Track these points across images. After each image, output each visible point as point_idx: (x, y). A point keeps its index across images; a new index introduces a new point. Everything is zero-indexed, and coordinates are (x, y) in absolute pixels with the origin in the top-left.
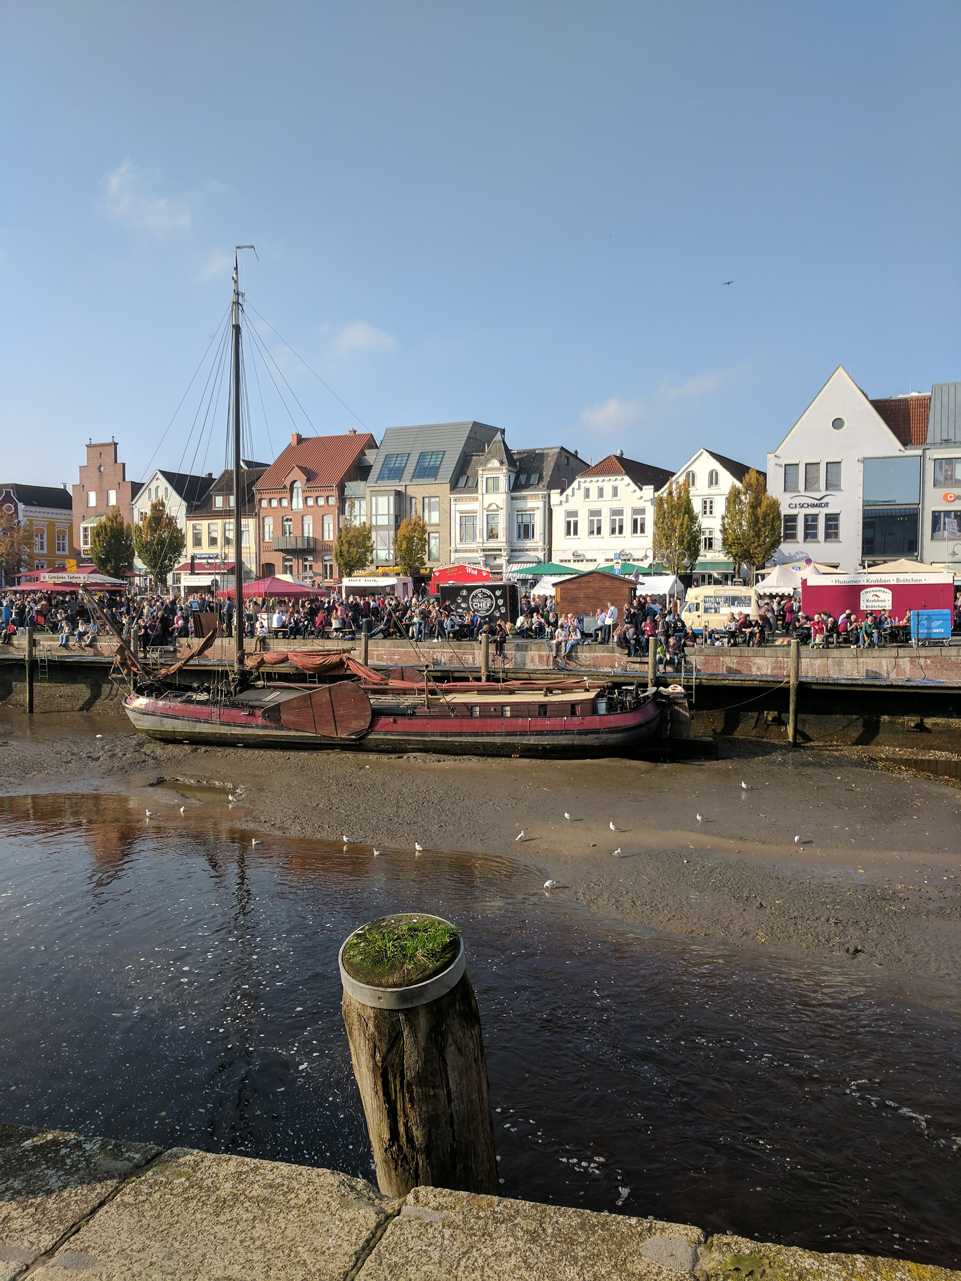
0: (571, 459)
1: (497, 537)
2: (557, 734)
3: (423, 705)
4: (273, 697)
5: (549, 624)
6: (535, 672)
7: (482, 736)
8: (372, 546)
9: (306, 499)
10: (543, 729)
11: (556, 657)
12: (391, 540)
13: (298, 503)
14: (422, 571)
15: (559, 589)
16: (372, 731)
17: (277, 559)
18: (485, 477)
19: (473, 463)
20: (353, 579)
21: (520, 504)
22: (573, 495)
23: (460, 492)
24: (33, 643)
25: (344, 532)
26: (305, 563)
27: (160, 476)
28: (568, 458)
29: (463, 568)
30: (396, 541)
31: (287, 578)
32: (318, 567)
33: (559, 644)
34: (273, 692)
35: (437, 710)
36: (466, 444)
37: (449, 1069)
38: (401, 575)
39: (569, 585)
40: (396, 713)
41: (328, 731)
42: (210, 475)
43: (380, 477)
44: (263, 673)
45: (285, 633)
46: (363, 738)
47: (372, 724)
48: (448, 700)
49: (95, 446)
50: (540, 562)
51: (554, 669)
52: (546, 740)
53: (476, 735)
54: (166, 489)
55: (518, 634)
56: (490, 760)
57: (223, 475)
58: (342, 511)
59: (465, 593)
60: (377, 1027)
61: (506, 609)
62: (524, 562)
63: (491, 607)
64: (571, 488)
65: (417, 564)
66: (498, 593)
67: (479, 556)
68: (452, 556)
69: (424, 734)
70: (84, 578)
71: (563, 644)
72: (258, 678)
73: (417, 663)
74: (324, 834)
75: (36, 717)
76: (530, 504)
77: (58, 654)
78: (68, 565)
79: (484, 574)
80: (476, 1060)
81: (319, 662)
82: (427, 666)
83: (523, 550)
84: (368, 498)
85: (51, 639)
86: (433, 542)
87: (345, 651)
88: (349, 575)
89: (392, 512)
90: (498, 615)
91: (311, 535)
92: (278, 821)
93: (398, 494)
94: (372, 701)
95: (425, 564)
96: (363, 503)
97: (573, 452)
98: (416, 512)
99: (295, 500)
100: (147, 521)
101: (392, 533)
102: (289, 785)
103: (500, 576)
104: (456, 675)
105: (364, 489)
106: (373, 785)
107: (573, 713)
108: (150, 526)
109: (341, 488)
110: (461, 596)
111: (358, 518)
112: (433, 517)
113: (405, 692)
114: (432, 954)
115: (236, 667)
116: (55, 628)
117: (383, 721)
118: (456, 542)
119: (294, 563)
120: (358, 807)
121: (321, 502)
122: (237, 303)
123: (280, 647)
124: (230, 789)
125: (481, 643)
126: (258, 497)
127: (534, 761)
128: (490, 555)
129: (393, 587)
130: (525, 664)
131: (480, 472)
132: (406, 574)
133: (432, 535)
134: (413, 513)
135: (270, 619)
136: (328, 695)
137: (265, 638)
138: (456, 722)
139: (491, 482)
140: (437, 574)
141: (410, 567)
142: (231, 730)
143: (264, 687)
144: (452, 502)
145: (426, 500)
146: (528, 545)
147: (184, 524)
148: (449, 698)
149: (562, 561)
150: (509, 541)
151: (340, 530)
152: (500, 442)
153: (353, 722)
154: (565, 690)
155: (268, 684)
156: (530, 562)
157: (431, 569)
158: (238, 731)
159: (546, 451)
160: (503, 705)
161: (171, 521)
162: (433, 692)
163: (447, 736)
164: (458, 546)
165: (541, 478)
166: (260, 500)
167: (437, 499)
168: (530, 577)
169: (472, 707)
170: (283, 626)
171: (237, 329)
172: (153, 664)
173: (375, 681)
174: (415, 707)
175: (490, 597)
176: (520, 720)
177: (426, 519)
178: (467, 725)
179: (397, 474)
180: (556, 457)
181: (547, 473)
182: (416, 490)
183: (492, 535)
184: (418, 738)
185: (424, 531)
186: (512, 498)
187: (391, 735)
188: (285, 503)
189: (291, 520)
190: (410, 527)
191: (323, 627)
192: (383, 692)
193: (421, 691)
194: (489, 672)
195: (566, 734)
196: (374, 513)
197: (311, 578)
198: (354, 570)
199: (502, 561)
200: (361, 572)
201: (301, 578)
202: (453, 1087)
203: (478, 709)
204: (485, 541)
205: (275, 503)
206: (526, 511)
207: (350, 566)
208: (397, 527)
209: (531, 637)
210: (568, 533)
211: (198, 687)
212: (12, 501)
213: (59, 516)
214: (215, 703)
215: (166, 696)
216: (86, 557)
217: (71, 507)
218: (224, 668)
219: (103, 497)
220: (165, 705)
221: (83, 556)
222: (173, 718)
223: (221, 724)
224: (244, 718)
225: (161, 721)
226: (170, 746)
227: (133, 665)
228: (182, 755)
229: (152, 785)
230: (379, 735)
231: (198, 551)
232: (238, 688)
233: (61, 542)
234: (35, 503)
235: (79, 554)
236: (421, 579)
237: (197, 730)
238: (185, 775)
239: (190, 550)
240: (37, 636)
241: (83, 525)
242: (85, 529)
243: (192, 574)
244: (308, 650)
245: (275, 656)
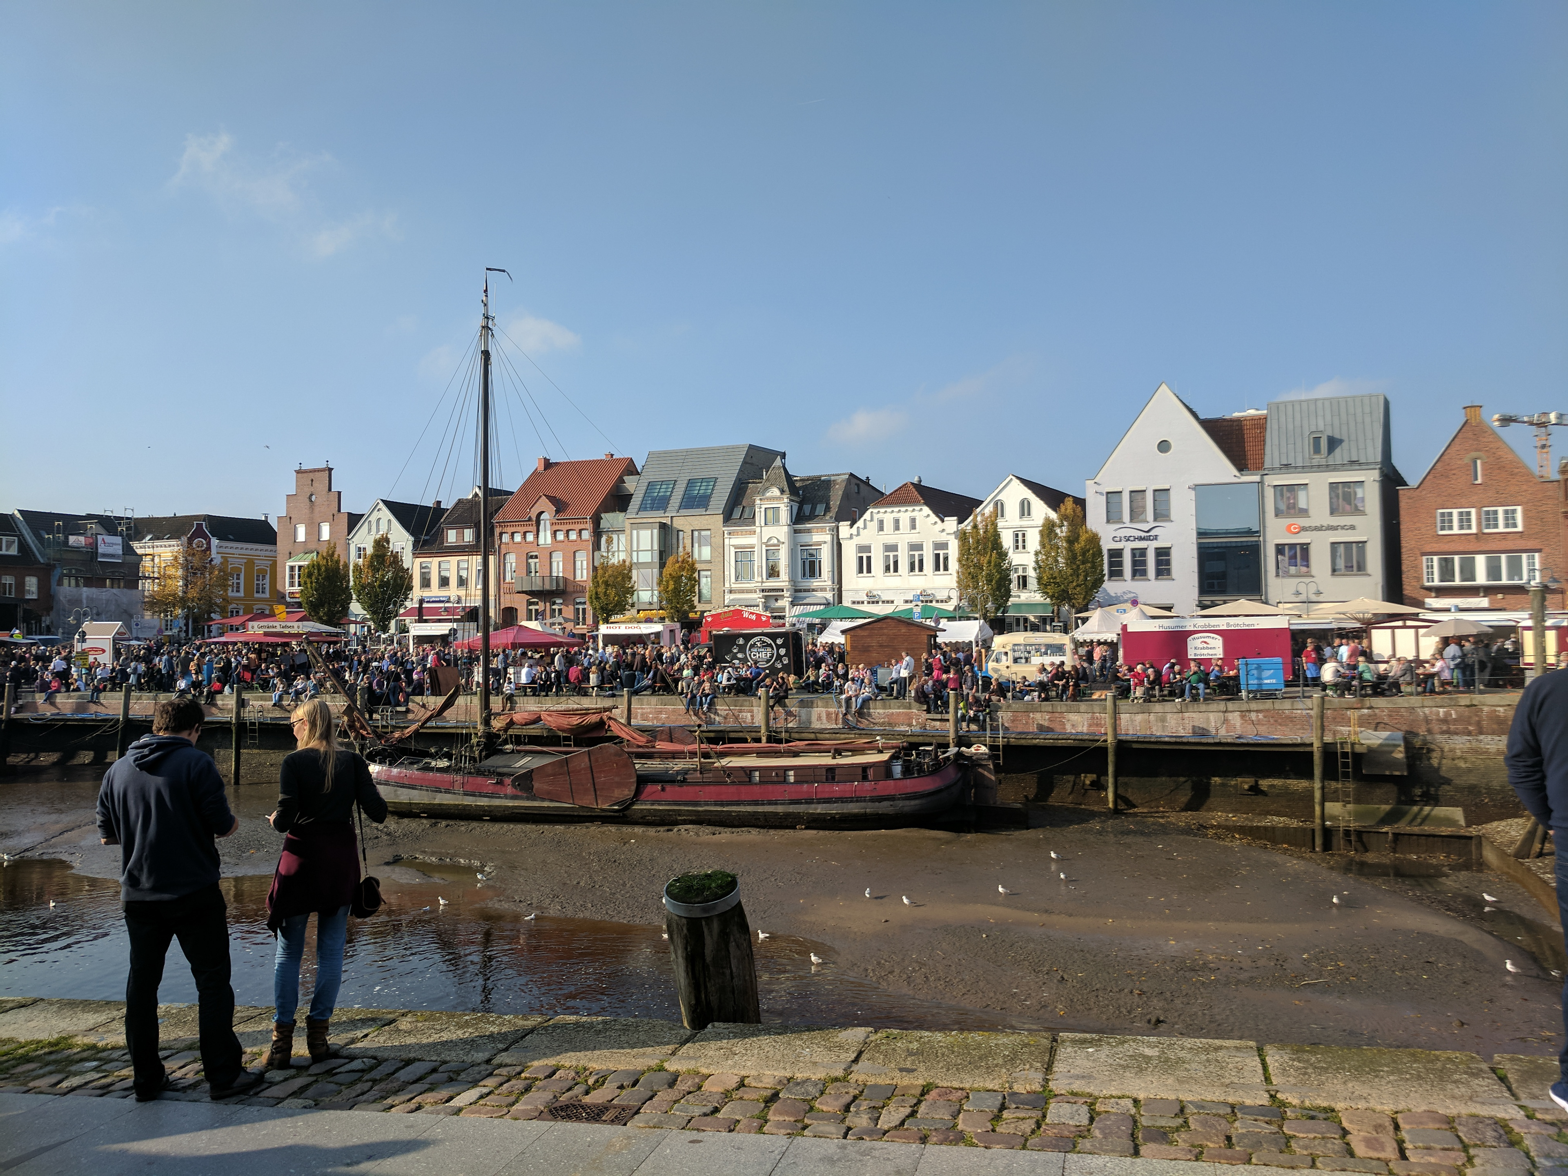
0: (862, 486)
1: (778, 576)
2: (846, 802)
3: (695, 770)
4: (524, 763)
5: (838, 676)
6: (822, 731)
7: (763, 804)
8: (632, 587)
9: (555, 533)
10: (831, 796)
11: (846, 714)
12: (655, 581)
13: (545, 538)
14: (691, 615)
15: (848, 636)
16: (637, 801)
17: (520, 603)
18: (764, 507)
19: (749, 491)
20: (612, 625)
21: (804, 538)
22: (865, 528)
23: (735, 525)
24: (242, 703)
25: (600, 572)
26: (554, 607)
27: (381, 505)
28: (858, 485)
29: (740, 612)
30: (660, 583)
31: (533, 625)
32: (569, 612)
33: (849, 699)
34: (523, 757)
35: (711, 775)
36: (740, 470)
38: (667, 620)
39: (860, 632)
40: (664, 779)
41: (587, 801)
42: (440, 504)
43: (642, 508)
44: (511, 736)
45: (534, 690)
46: (627, 808)
47: (638, 793)
48: (724, 764)
49: (306, 472)
50: (829, 604)
51: (844, 728)
52: (834, 809)
53: (756, 803)
54: (389, 521)
55: (803, 688)
56: (772, 832)
57: (457, 504)
58: (597, 546)
59: (741, 641)
61: (789, 660)
62: (811, 604)
63: (772, 657)
64: (862, 519)
65: (686, 607)
66: (779, 641)
67: (757, 597)
68: (726, 597)
69: (696, 804)
70: (298, 627)
71: (854, 699)
72: (505, 742)
73: (687, 723)
76: (816, 538)
77: (270, 715)
78: (277, 612)
79: (764, 619)
81: (576, 723)
82: (699, 726)
83: (808, 591)
84: (628, 532)
85: (262, 699)
86: (703, 581)
87: (606, 710)
88: (606, 621)
89: (656, 547)
90: (780, 666)
91: (561, 575)
93: (663, 527)
94: (637, 766)
95: (695, 607)
96: (623, 538)
97: (864, 479)
98: (684, 547)
99: (541, 534)
100: (368, 559)
101: (656, 571)
102: (544, 861)
103: (782, 621)
104: (732, 735)
105: (623, 522)
106: (640, 861)
107: (865, 777)
108: (371, 565)
109: (596, 520)
110: (738, 645)
111: (616, 554)
112: (706, 553)
113: (674, 755)
115: (481, 728)
116: (266, 686)
117: (650, 788)
118: (730, 581)
119: (541, 607)
121: (573, 536)
122: (486, 327)
123: (528, 706)
125: (760, 698)
126: (497, 531)
127: (821, 833)
128: (771, 596)
129: (658, 635)
130: (810, 723)
131: (758, 502)
132: (672, 620)
133: (702, 573)
134: (681, 549)
135: (517, 674)
136: (587, 759)
137: (512, 695)
138: (732, 789)
139: (770, 513)
140: (709, 619)
141: (678, 611)
142: (476, 801)
143: (513, 752)
144: (726, 536)
145: (696, 534)
146: (815, 584)
147: (413, 564)
148: (724, 762)
149: (854, 603)
150: (793, 580)
151: (595, 569)
152: (779, 468)
153: (616, 791)
154: (856, 751)
155: (518, 748)
156: (817, 604)
157: (703, 612)
158: (483, 802)
159: (833, 478)
160: (787, 769)
161: (396, 559)
162: (706, 755)
163: (722, 805)
164: (733, 586)
165: (828, 509)
166: (501, 534)
167: (708, 533)
168: (817, 621)
169: (750, 771)
170: (533, 682)
171: (486, 355)
172: (383, 727)
173: (640, 744)
174: (686, 772)
175: (770, 645)
176: (805, 786)
177: (696, 556)
178: (745, 792)
179: (662, 503)
180: (844, 484)
181: (835, 502)
182: (684, 522)
183: (773, 572)
184: (690, 808)
185: (693, 569)
186: (796, 531)
187: (659, 805)
188: (530, 537)
189: (536, 557)
190: (677, 565)
191: (580, 682)
192: (650, 756)
193: (693, 754)
194: (770, 732)
195: (857, 801)
196: (635, 548)
197: (560, 624)
198: (611, 615)
199: (785, 603)
200: (619, 617)
201: (548, 625)
203: (757, 774)
204: (765, 580)
205: (518, 538)
206: (811, 545)
207: (607, 612)
208: (662, 565)
209: (816, 691)
210: (861, 571)
211: (436, 753)
212: (204, 535)
213: (258, 553)
214: (458, 770)
215: (402, 763)
216: (292, 600)
217: (274, 543)
218: (468, 731)
219: (314, 530)
220: (400, 773)
221: (288, 599)
222: (409, 788)
223: (465, 795)
224: (491, 787)
225: (395, 791)
226: (406, 821)
227: (363, 727)
228: (420, 830)
229: (387, 864)
230: (646, 804)
231: (426, 594)
232: (484, 754)
233: (261, 582)
234: (231, 537)
235: (284, 597)
236: (691, 625)
237: (437, 801)
238: (425, 852)
239: (417, 592)
240: (246, 696)
241: (290, 563)
242: (292, 568)
243: (421, 620)
244: (563, 709)
245: (526, 715)
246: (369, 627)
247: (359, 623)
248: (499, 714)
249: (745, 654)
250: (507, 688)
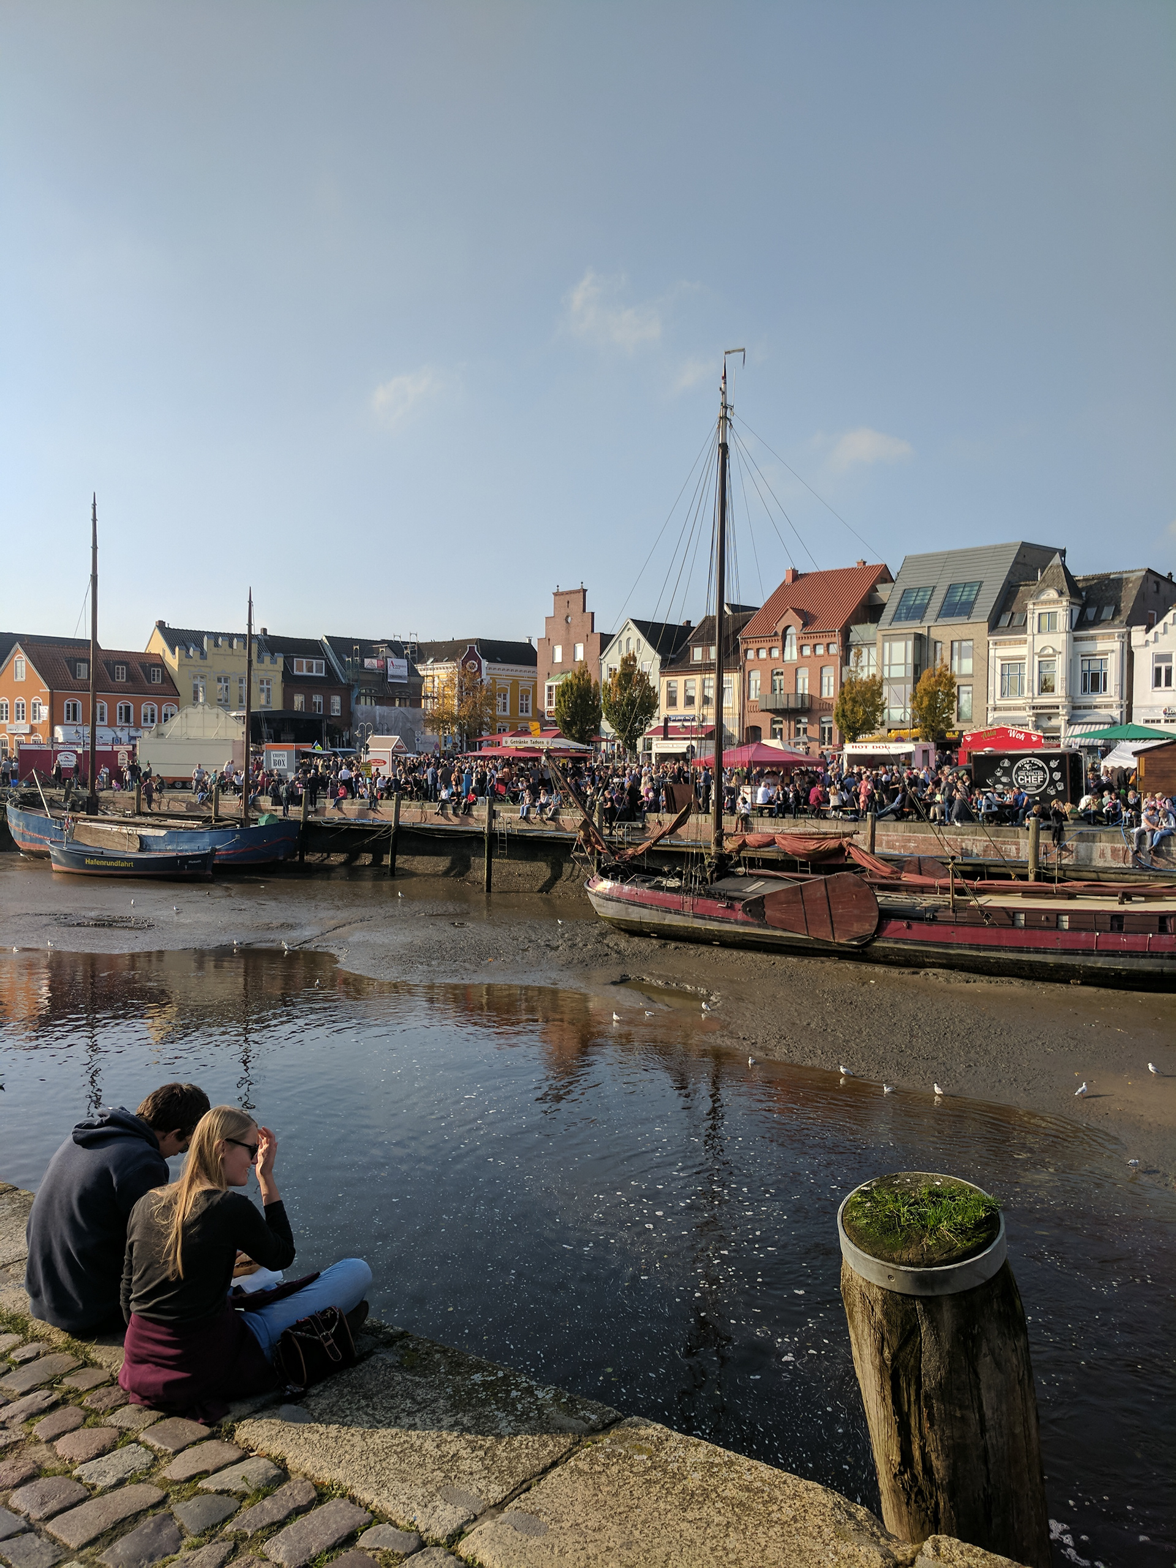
0: (1162, 584)
1: (1053, 691)
2: (1137, 957)
3: (947, 907)
4: (755, 888)
5: (1128, 806)
6: (1105, 870)
7: (1029, 952)
8: (883, 704)
9: (801, 647)
10: (1117, 948)
11: (1137, 852)
12: (908, 696)
13: (791, 653)
14: (949, 735)
15: (1143, 759)
16: (878, 937)
17: (763, 721)
18: (1037, 612)
19: (1020, 595)
20: (857, 745)
21: (1086, 647)
22: (1165, 632)
23: (1002, 634)
24: (493, 815)
25: (847, 688)
26: (798, 726)
27: (632, 625)
28: (1157, 584)
29: (1004, 731)
30: (914, 697)
31: (775, 743)
32: (814, 731)
33: (1142, 835)
34: (756, 881)
35: (965, 915)
36: (1010, 572)
37: (983, 1386)
38: (920, 740)
39: (1158, 754)
40: (911, 916)
41: (823, 933)
42: (689, 622)
43: (897, 617)
44: (744, 858)
45: (771, 810)
46: (868, 944)
47: (880, 929)
48: (981, 903)
49: (562, 594)
50: (1115, 723)
51: (1134, 868)
52: (1120, 964)
53: (1020, 950)
54: (639, 640)
55: (1081, 818)
56: (1039, 985)
57: (704, 622)
58: (845, 661)
59: (1006, 763)
60: (886, 1314)
61: (1065, 786)
62: (1092, 723)
63: (1043, 782)
64: (1162, 623)
65: (942, 726)
66: (1054, 764)
67: (1027, 716)
68: (990, 715)
69: (947, 946)
70: (548, 743)
71: (1148, 834)
72: (738, 864)
73: (939, 853)
74: (816, 1062)
75: (494, 897)
76: (1101, 646)
77: (518, 827)
78: (531, 728)
79: (1034, 739)
80: (1020, 1382)
81: (812, 848)
82: (953, 858)
83: (1090, 707)
84: (879, 644)
85: (512, 811)
86: (964, 697)
87: (845, 835)
88: (853, 740)
89: (910, 660)
90: (1053, 793)
91: (806, 692)
92: (760, 1040)
93: (919, 639)
94: (879, 899)
95: (953, 726)
96: (874, 651)
97: (1166, 575)
98: (942, 660)
99: (787, 649)
100: (617, 677)
101: (910, 687)
102: (774, 996)
103: (1056, 742)
104: (993, 870)
105: (875, 634)
106: (879, 1006)
107: (1163, 929)
108: (619, 684)
109: (846, 633)
110: (1001, 768)
111: (866, 669)
112: (965, 666)
113: (923, 889)
114: (961, 1231)
115: (713, 849)
116: (516, 798)
117: (894, 924)
118: (995, 698)
119: (785, 726)
120: (860, 1032)
121: (820, 650)
122: (724, 418)
123: (765, 827)
124: (703, 995)
125: (1028, 829)
126: (742, 647)
127: (1103, 991)
128: (1043, 714)
129: (909, 755)
130: (1091, 860)
131: (1031, 606)
132: (927, 739)
133: (962, 689)
134: (938, 661)
135: (754, 794)
136: (823, 888)
137: (747, 816)
138: (991, 932)
139: (1045, 620)
140: (969, 739)
141: (933, 730)
142: (705, 925)
143: (745, 875)
144: (991, 646)
145: (956, 645)
146: (1098, 700)
147: (658, 682)
148: (983, 900)
149: (1147, 721)
150: (1070, 695)
151: (842, 685)
152: (1058, 566)
153: (855, 925)
154: (1150, 897)
155: (751, 871)
156: (1100, 723)
157: (961, 732)
158: (713, 926)
159: (1125, 576)
160: (1059, 913)
161: (643, 677)
162: (960, 891)
163: (978, 949)
164: (998, 702)
165: (1117, 612)
166: (746, 651)
167: (971, 643)
168: (1100, 742)
169: (1014, 913)
170: (770, 802)
171: (724, 447)
172: (620, 843)
173: (883, 874)
174: (936, 909)
175: (1042, 769)
176: (1084, 934)
177: (955, 668)
178: (1006, 937)
179: (917, 612)
180: (1140, 582)
181: (1127, 604)
182: (943, 632)
183: (1046, 687)
184: (941, 950)
185: (951, 683)
186: (1076, 639)
187: (904, 943)
188: (776, 653)
189: (782, 674)
190: (933, 679)
191: (819, 804)
192: (894, 888)
193: (945, 889)
194: (1040, 868)
195: (1152, 957)
196: (887, 662)
197: (805, 743)
198: (859, 734)
199: (1060, 721)
200: (868, 736)
201: (792, 744)
202: (988, 1413)
203: (1022, 916)
204: (1036, 696)
205: (763, 654)
206: (1095, 655)
207: (853, 732)
208: (917, 679)
209: (1100, 823)
210: (1157, 683)
211: (669, 871)
212: (476, 658)
213: (522, 674)
214: (688, 891)
215: (633, 880)
216: (550, 719)
217: (535, 664)
218: (698, 850)
219: (569, 652)
220: (631, 891)
221: (547, 718)
222: (640, 906)
223: (694, 917)
224: (721, 911)
225: (627, 908)
226: (636, 939)
227: (598, 842)
228: (649, 951)
229: (614, 983)
230: (888, 942)
231: (672, 712)
232: (715, 875)
233: (524, 702)
234: (499, 659)
235: (543, 716)
236: (947, 746)
237: (666, 922)
238: (651, 974)
239: (663, 710)
240: (496, 807)
241: (548, 684)
242: (550, 688)
243: (666, 738)
244: (798, 832)
245: (759, 837)
246: (618, 745)
247: (610, 741)
248: (732, 835)
249: (1011, 778)
250: (742, 809)
